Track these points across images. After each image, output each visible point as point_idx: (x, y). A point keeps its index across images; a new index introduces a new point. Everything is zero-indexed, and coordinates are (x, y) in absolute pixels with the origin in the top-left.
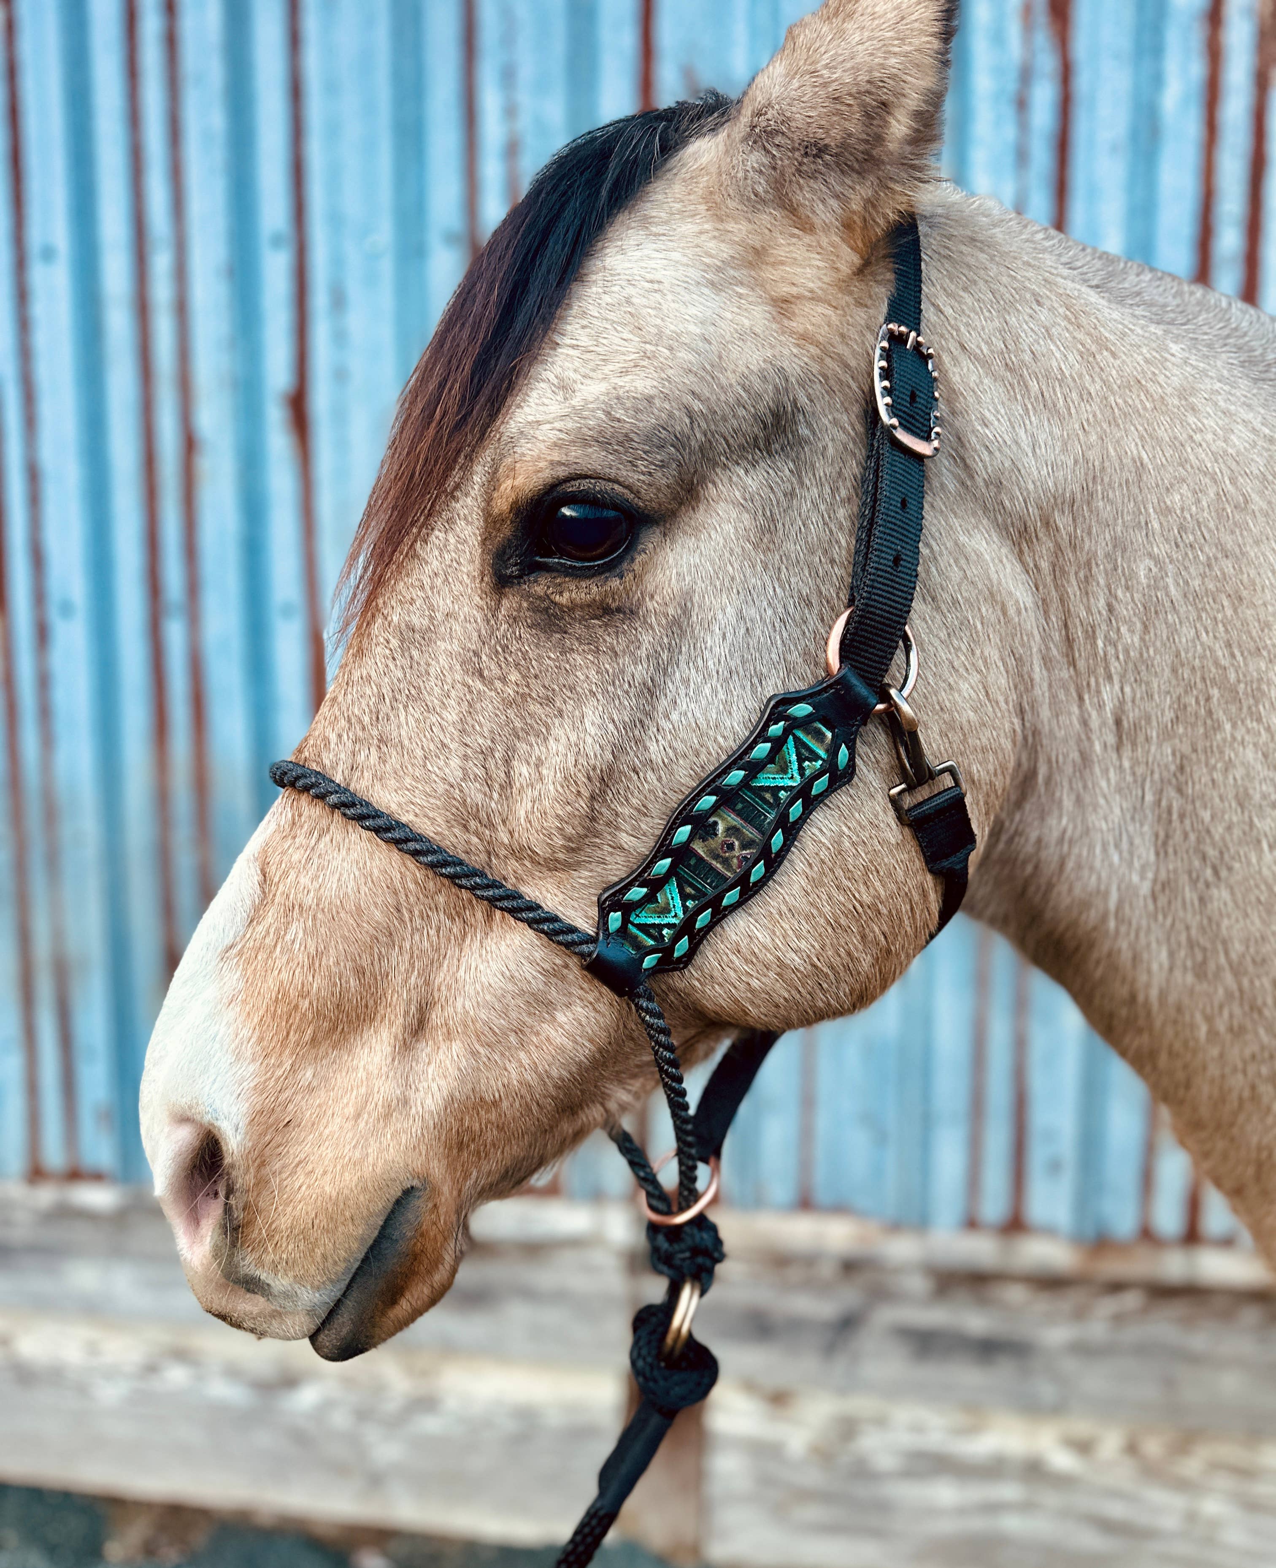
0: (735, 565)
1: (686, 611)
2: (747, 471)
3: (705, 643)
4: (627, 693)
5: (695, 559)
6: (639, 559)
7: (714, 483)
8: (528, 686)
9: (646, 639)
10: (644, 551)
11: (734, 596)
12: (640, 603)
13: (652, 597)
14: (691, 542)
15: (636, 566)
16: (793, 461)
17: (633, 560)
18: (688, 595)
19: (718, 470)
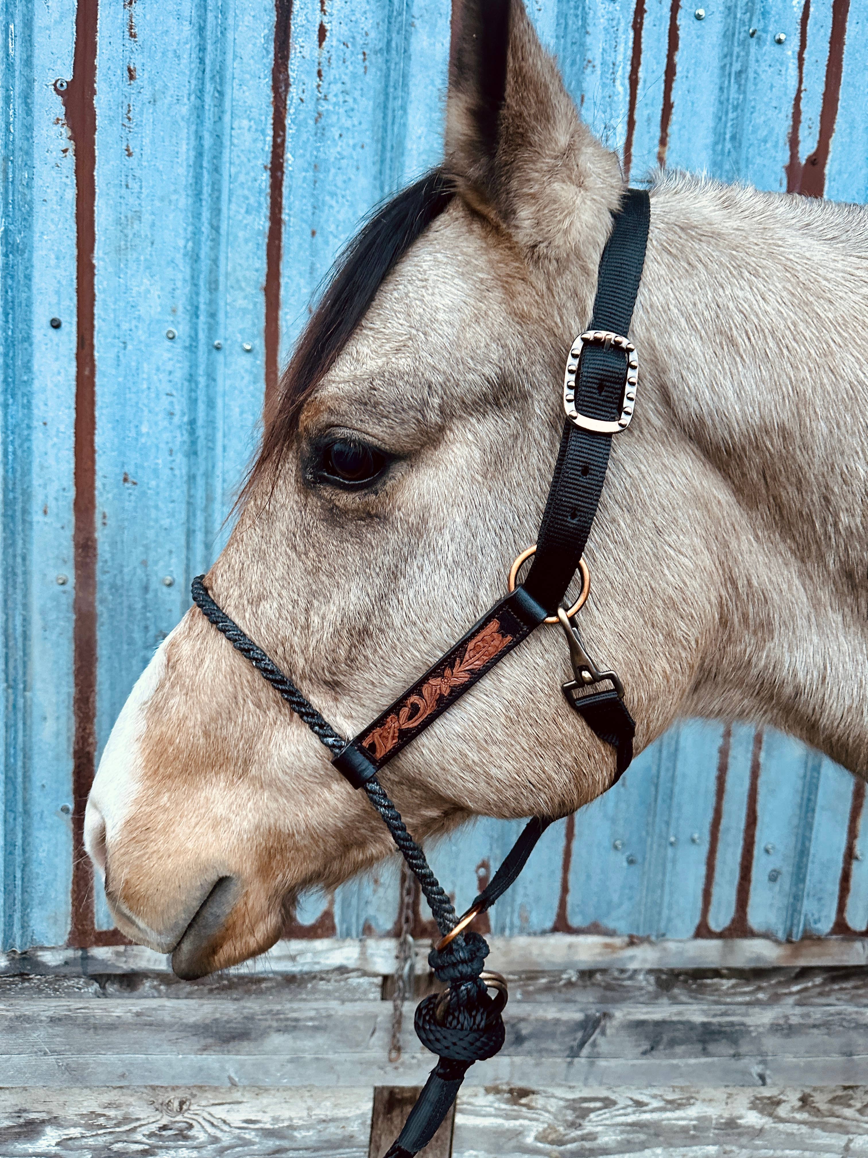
0: (465, 487)
1: (424, 521)
2: (479, 420)
3: (437, 543)
4: (378, 574)
5: (433, 484)
6: (390, 483)
7: (451, 430)
8: (320, 562)
9: (393, 537)
10: (394, 478)
11: (463, 510)
12: (391, 512)
13: (399, 510)
14: (431, 472)
15: (387, 488)
16: (519, 412)
17: (385, 483)
18: (426, 508)
19: (455, 420)
